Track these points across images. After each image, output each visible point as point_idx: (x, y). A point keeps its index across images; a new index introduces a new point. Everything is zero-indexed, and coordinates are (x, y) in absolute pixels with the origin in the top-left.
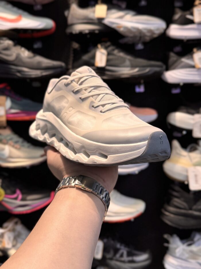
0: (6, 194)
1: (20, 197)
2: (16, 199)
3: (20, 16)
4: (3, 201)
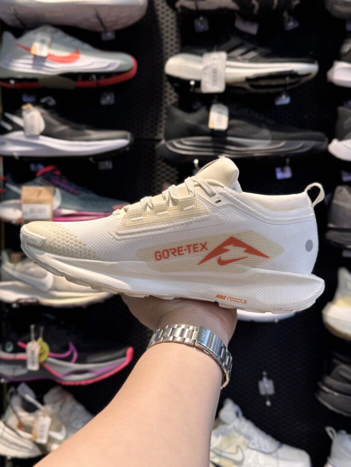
0: (52, 350)
1: (75, 355)
2: (68, 359)
3: (77, 51)
4: (45, 362)
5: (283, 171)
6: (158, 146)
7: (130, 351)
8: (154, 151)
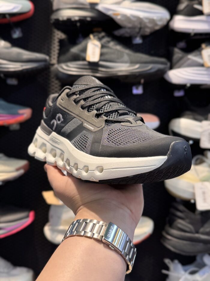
5: (137, 88)
6: (53, 69)
7: (32, 214)
8: (50, 72)
